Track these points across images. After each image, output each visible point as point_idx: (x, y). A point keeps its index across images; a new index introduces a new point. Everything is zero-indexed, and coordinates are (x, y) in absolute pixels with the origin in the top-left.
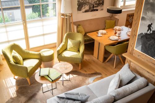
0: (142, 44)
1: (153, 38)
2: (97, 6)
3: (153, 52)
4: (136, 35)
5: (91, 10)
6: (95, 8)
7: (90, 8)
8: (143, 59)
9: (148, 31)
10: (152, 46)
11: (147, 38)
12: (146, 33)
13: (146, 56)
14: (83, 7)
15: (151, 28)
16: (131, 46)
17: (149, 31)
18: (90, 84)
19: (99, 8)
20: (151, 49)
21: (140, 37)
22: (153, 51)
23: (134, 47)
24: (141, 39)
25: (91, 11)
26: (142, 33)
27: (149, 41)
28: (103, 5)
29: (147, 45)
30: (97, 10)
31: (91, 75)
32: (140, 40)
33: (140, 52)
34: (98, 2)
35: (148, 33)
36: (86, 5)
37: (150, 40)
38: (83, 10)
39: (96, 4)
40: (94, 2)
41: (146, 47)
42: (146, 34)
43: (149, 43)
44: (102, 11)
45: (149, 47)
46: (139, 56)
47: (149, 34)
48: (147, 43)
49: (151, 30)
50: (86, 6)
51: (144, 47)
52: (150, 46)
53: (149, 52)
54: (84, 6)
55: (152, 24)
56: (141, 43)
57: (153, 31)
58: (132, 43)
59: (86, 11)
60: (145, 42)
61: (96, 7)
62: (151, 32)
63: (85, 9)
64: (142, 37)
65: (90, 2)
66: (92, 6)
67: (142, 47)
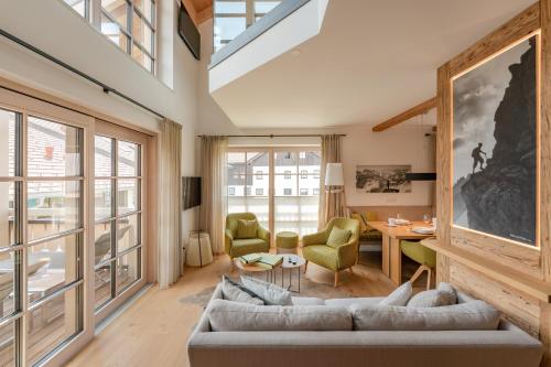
0: (468, 207)
1: (492, 179)
2: (397, 184)
3: (504, 220)
4: (448, 190)
5: (383, 189)
6: (392, 187)
7: (381, 186)
8: (481, 248)
9: (475, 165)
10: (495, 203)
11: (476, 186)
14: (368, 183)
15: (482, 155)
16: (443, 220)
17: (479, 164)
19: (400, 187)
20: (495, 212)
21: (460, 190)
22: (504, 216)
23: (449, 222)
24: (462, 193)
25: (384, 192)
26: (463, 178)
27: (483, 192)
29: (482, 205)
30: (397, 191)
32: (460, 197)
33: (467, 229)
35: (478, 170)
36: (373, 179)
37: (488, 188)
38: (368, 188)
39: (394, 181)
40: (390, 176)
41: (480, 212)
42: (473, 176)
43: (485, 196)
44: (408, 194)
45: (487, 208)
46: (465, 243)
48: (480, 199)
49: (482, 161)
50: (373, 181)
51: (474, 213)
52: (490, 203)
53: (492, 221)
54: (370, 181)
55: (481, 145)
56: (464, 206)
57: (488, 161)
59: (373, 191)
60: (474, 198)
61: (394, 184)
62: (485, 165)
63: (372, 186)
64: (463, 188)
65: (381, 175)
66: (385, 183)
67: (469, 214)
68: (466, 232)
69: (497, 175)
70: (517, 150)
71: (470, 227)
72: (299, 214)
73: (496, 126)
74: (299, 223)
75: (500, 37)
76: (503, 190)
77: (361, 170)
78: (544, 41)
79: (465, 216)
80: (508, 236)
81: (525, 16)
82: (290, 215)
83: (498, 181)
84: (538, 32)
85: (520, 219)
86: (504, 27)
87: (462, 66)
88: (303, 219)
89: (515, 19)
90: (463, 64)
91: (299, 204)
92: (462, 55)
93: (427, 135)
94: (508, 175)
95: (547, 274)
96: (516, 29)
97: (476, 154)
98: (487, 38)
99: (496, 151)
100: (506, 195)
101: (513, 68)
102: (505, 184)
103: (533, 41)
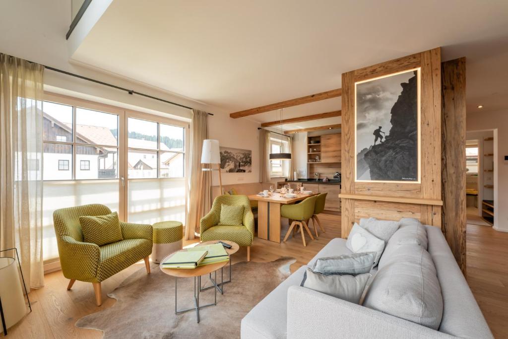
0: (370, 167)
1: (389, 148)
2: (244, 166)
3: (398, 171)
4: (353, 157)
5: (236, 170)
6: (241, 168)
7: (235, 166)
8: (382, 190)
9: (376, 140)
10: (391, 162)
11: (376, 153)
12: (373, 145)
13: (385, 183)
14: (227, 164)
16: (348, 178)
17: (379, 139)
18: (289, 276)
19: (246, 168)
20: (392, 167)
21: (363, 157)
22: (398, 168)
23: (353, 179)
24: (365, 158)
25: (237, 172)
26: (365, 149)
27: (383, 156)
28: (251, 164)
29: (382, 164)
30: (244, 171)
31: (277, 263)
32: (364, 161)
33: (370, 181)
34: (244, 160)
35: (378, 142)
36: (230, 160)
37: (386, 153)
38: (227, 168)
39: (242, 162)
40: (241, 159)
41: (380, 169)
42: (374, 147)
43: (384, 158)
44: (250, 173)
45: (386, 166)
46: (369, 190)
47: (379, 145)
48: (380, 161)
49: (381, 137)
50: (231, 162)
51: (376, 170)
52: (388, 162)
53: (389, 173)
54: (228, 162)
55: (380, 127)
56: (367, 166)
57: (386, 137)
58: (348, 172)
59: (231, 171)
60: (375, 160)
61: (242, 166)
62: (384, 140)
63: (229, 166)
64: (366, 155)
65: (235, 157)
66: (238, 164)
67: (371, 172)
68: (369, 183)
69: (393, 145)
70: (407, 130)
71: (372, 180)
72: (161, 200)
73: (392, 116)
74: (160, 211)
75: (395, 65)
76: (397, 153)
77: (223, 151)
78: (422, 75)
79: (368, 172)
80: (400, 179)
81: (412, 58)
82: (149, 202)
83: (394, 148)
84: (419, 69)
85: (408, 169)
86: (398, 60)
87: (365, 77)
88: (166, 205)
89: (406, 58)
90: (367, 75)
91: (161, 188)
92: (365, 69)
93: (259, 129)
94: (400, 145)
95: (424, 194)
96: (406, 63)
97: (377, 133)
98: (386, 63)
99: (392, 131)
100: (399, 156)
101: (403, 85)
102: (398, 150)
103: (416, 73)
